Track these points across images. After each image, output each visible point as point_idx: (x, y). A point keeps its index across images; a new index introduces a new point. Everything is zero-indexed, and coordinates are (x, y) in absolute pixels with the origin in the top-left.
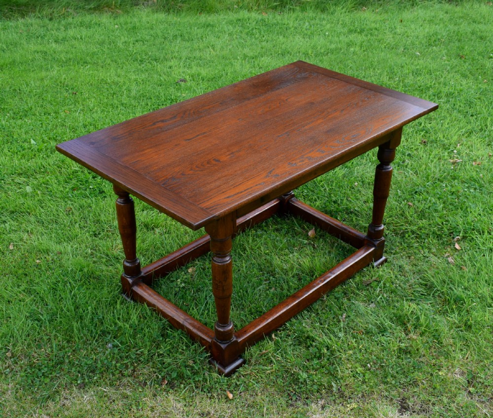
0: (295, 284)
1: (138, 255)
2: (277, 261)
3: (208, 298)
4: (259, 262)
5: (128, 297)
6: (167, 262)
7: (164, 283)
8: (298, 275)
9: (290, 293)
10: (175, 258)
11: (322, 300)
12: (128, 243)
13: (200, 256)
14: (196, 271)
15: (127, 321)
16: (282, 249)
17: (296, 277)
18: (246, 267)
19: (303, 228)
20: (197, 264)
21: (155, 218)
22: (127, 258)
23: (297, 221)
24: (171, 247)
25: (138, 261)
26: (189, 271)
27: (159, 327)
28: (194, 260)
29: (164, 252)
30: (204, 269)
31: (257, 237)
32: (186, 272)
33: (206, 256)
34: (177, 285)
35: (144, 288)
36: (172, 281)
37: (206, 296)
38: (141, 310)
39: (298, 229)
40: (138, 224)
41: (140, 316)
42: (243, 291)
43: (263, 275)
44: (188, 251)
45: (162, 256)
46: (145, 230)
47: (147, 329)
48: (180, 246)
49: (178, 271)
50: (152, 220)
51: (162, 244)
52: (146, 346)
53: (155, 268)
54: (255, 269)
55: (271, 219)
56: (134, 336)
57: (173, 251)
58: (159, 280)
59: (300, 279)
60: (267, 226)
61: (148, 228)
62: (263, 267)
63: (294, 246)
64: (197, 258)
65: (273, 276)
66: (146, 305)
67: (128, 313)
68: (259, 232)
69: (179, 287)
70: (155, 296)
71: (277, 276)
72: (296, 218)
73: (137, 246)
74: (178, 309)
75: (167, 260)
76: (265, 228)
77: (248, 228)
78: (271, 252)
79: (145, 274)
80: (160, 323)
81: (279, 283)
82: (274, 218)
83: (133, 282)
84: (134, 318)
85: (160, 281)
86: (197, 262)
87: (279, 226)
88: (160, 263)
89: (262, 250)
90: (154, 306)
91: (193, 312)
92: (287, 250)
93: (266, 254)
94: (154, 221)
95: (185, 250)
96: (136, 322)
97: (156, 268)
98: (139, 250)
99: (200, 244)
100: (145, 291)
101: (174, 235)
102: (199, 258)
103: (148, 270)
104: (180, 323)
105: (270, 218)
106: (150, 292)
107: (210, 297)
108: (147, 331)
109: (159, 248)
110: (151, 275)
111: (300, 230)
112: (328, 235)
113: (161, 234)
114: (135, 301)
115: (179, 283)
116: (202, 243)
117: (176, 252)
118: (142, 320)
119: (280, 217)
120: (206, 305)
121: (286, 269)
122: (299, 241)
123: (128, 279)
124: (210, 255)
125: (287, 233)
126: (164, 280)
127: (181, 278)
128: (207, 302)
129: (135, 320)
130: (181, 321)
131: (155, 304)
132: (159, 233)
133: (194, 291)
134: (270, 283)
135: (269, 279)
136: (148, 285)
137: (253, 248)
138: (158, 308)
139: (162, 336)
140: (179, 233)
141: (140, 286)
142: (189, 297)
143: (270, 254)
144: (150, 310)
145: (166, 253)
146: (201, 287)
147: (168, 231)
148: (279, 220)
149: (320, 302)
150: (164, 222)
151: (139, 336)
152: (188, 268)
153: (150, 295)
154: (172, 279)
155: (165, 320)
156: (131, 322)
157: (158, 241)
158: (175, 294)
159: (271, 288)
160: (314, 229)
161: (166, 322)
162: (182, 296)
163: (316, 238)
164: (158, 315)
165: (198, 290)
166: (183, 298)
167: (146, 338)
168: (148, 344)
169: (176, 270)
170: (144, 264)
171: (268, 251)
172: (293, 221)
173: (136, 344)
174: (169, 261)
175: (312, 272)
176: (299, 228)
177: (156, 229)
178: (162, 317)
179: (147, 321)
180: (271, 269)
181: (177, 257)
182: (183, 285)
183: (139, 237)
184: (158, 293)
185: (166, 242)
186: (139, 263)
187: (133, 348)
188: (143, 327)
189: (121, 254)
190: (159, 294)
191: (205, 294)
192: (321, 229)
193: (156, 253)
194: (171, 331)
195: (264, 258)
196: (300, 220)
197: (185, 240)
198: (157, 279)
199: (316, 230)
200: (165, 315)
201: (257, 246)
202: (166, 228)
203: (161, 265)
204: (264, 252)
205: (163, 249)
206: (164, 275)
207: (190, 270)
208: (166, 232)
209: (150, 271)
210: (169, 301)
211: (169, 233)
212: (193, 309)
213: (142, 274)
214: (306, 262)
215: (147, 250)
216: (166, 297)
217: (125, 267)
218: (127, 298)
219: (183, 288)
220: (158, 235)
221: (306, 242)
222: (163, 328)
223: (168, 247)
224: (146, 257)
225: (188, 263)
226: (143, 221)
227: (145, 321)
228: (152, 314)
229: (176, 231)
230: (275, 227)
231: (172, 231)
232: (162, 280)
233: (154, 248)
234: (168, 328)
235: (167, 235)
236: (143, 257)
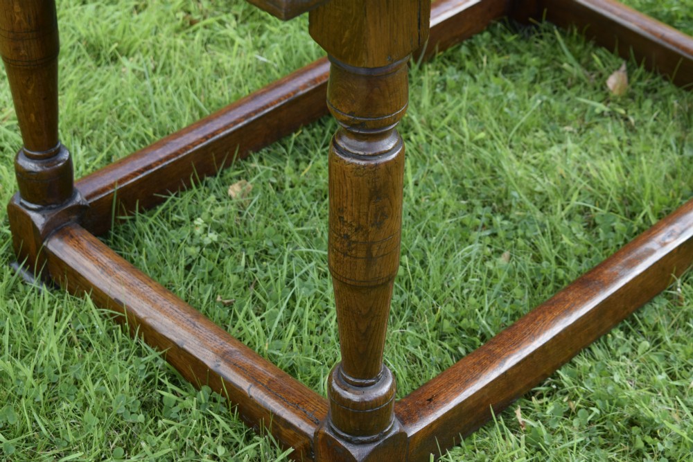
0: (576, 239)
1: (64, 137)
2: (513, 167)
3: (296, 280)
4: (457, 168)
5: (31, 271)
6: (161, 161)
7: (151, 227)
8: (585, 211)
9: (568, 270)
10: (186, 148)
11: (670, 297)
12: (30, 92)
13: (265, 145)
14: (254, 193)
15: (23, 355)
16: (525, 131)
17: (578, 217)
18: (416, 184)
19: (588, 66)
20: (255, 171)
21: (120, 28)
22: (27, 145)
23: (568, 45)
24: (173, 115)
25: (65, 156)
26: (231, 192)
27: (133, 378)
28: (245, 157)
29: (150, 132)
30: (279, 189)
31: (444, 90)
32: (220, 194)
33: (284, 146)
34: (192, 236)
35: (85, 244)
36: (178, 225)
37: (290, 276)
38: (75, 316)
39: (571, 67)
40: (65, 41)
41: (70, 339)
42: (411, 259)
43: (470, 208)
44: (226, 127)
45: (143, 141)
46: (90, 62)
47: (94, 381)
48: (201, 114)
49: (195, 190)
50: (112, 32)
51: (143, 106)
52: (89, 442)
53: (120, 182)
54: (445, 192)
55: (486, 35)
56: (50, 407)
57: (179, 126)
58: (133, 220)
59: (591, 226)
60: (473, 54)
61: (98, 57)
62: (468, 184)
63: (563, 120)
64: (257, 150)
65: (505, 212)
66: (90, 301)
67: (30, 328)
68: (452, 75)
69: (201, 245)
70: (122, 274)
71: (515, 214)
72: (563, 35)
73: (61, 112)
74: (198, 317)
75: (161, 154)
76: (469, 65)
77: (416, 61)
78: (492, 139)
79: (88, 198)
80: (139, 365)
81: (524, 237)
82: (493, 35)
83: (47, 226)
84: (50, 345)
85: (138, 223)
86: (255, 164)
87: (512, 59)
88: (139, 164)
89: (465, 130)
90: (116, 305)
91: (247, 329)
92: (541, 133)
93: (476, 143)
94: (117, 36)
95: (220, 127)
96: (58, 360)
97: (126, 178)
98: (69, 124)
99: (267, 106)
100: (87, 254)
101: (181, 78)
102: (264, 151)
103: (98, 185)
104: (204, 366)
105: (481, 33)
106: (104, 259)
107: (304, 278)
108: (92, 389)
109: (133, 118)
110: (108, 200)
111: (577, 71)
112: (668, 87)
113: (141, 77)
114: (54, 285)
115: (198, 231)
116: (272, 104)
117: (189, 129)
118: (76, 351)
119: (515, 31)
120: (290, 308)
121: (541, 193)
122: (579, 105)
123: (34, 215)
124: (296, 144)
125: (537, 79)
126: (151, 220)
127: (205, 215)
128: (294, 298)
129: (51, 351)
130: (208, 358)
131: (122, 299)
132: (134, 71)
133: (247, 257)
134: (495, 235)
135: (491, 223)
136: (96, 235)
137: (434, 123)
138: (131, 313)
139: (145, 406)
140: (198, 75)
141: (72, 237)
142: (234, 279)
143: (489, 143)
144: (104, 317)
145: (155, 134)
146: (270, 244)
147: (163, 67)
148: (510, 38)
149: (665, 302)
150: (151, 39)
151: (65, 406)
152: (225, 183)
153: (104, 268)
154: (175, 217)
155: (153, 354)
156: (40, 358)
157: (132, 96)
158: (188, 267)
159: (499, 253)
160: (624, 68)
161: (156, 360)
162: (210, 273)
163: (632, 96)
164: (132, 336)
165: (263, 255)
166: (211, 281)
167: (88, 415)
168: (98, 434)
169: (190, 187)
170: (87, 167)
171: (482, 135)
172: (555, 44)
173: (57, 434)
174: (167, 158)
175: (629, 204)
176: (576, 64)
177: (123, 60)
178: (143, 344)
179: (95, 357)
180: (494, 191)
181: (193, 145)
182: (213, 237)
183: (71, 82)
184: (132, 261)
185: (156, 99)
186: (68, 163)
187: (47, 448)
188: (80, 377)
189: (11, 133)
190: (133, 265)
191: (285, 266)
192: (648, 69)
193: (125, 135)
194: (174, 392)
195: (469, 155)
196: (578, 42)
197: (215, 95)
198: (127, 217)
199: (629, 72)
200: (154, 338)
201: (447, 119)
202: (156, 57)
203: (140, 172)
204: (471, 139)
205: (146, 121)
206: (150, 204)
207: (235, 190)
208: (154, 71)
209: (104, 190)
210: (168, 288)
211: (166, 70)
212: (248, 317)
213: (79, 199)
214: (609, 171)
215: (96, 123)
216: (155, 276)
217: (22, 175)
218: (26, 276)
219: (214, 246)
220: (131, 77)
221: (600, 107)
222: (148, 379)
223: (164, 117)
224: (93, 146)
225: (228, 166)
226: (84, 33)
227: (88, 357)
228: (110, 332)
229: (188, 67)
230: (497, 60)
231: (175, 67)
232: (144, 220)
233: (119, 117)
234: (166, 381)
235: (159, 80)
236: (83, 144)
